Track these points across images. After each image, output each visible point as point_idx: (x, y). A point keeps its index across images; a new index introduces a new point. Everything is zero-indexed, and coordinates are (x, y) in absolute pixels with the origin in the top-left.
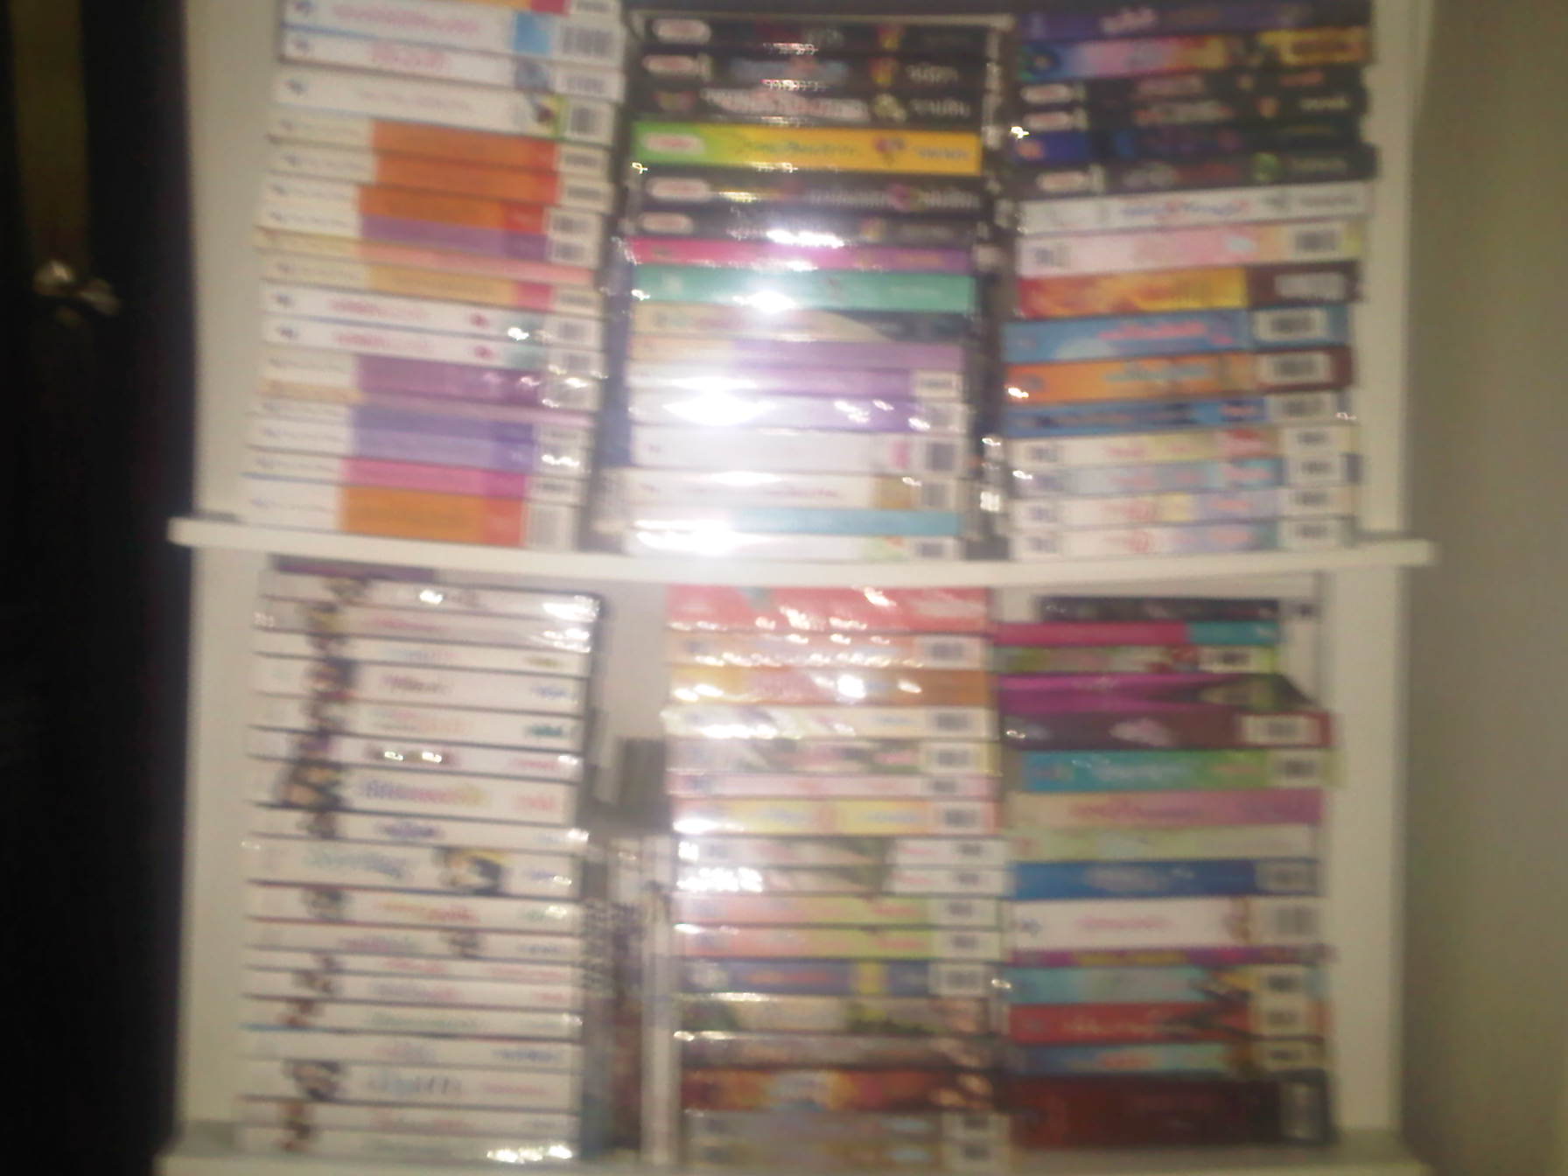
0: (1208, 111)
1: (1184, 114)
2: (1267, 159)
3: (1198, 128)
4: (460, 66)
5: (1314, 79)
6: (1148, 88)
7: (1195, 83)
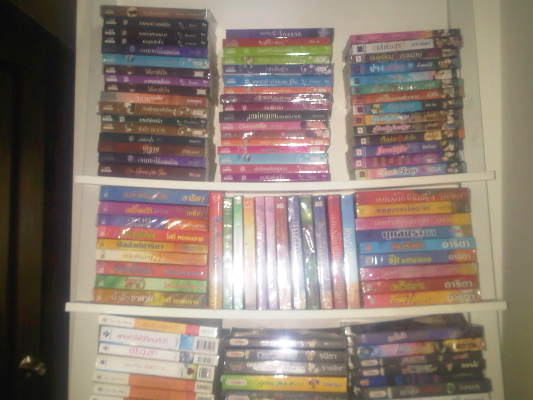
0: (428, 368)
1: (419, 369)
2: (450, 385)
3: (424, 374)
4: (160, 354)
5: (465, 356)
6: (405, 360)
7: (422, 358)
